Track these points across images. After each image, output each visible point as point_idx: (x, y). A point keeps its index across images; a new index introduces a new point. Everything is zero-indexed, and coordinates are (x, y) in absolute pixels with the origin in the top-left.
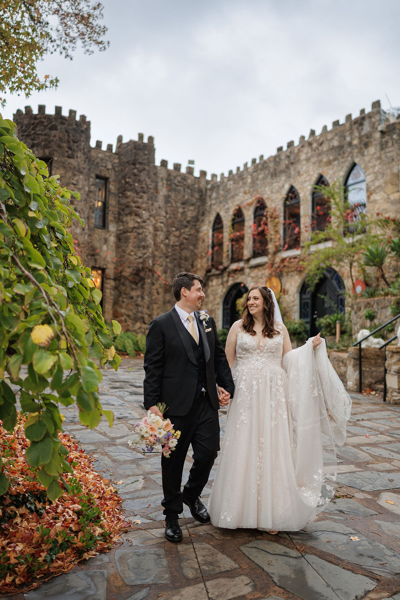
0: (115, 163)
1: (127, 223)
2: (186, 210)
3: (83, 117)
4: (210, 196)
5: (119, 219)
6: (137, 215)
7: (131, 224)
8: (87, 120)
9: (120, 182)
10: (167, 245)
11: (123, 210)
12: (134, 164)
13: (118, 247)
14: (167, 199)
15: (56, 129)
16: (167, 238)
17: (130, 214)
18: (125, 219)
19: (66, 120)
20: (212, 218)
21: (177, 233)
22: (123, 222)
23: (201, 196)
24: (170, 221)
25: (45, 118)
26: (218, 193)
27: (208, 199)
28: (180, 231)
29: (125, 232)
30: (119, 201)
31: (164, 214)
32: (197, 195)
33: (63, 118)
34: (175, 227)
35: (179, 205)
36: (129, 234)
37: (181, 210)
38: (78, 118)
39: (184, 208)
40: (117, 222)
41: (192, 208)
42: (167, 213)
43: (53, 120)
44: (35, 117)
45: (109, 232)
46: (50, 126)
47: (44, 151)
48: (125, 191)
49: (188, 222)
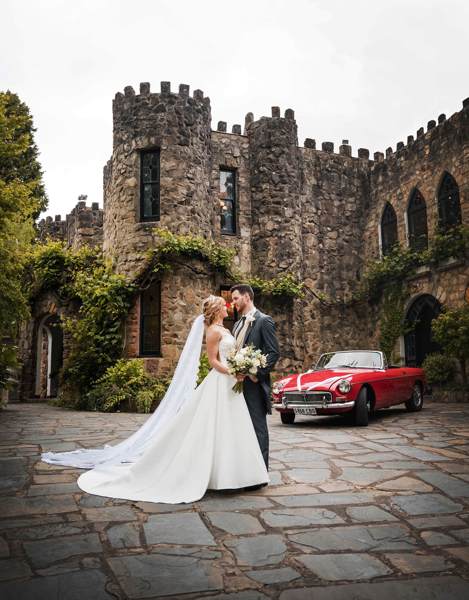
0: (244, 149)
1: (265, 225)
2: (344, 202)
3: (199, 93)
4: (375, 182)
5: (254, 221)
6: (277, 213)
7: (270, 226)
8: (205, 96)
9: (251, 172)
11: (258, 208)
12: (269, 147)
13: (253, 257)
14: (317, 190)
15: (164, 111)
16: (321, 242)
17: (268, 212)
18: (260, 220)
19: (176, 98)
20: (380, 210)
21: (333, 234)
22: (259, 224)
23: (363, 183)
24: (323, 219)
25: (149, 99)
26: (385, 175)
27: (372, 185)
28: (338, 231)
29: (261, 237)
30: (252, 197)
31: (314, 210)
32: (356, 182)
33: (172, 96)
34: (330, 227)
36: (268, 239)
38: (191, 95)
40: (251, 226)
41: (351, 199)
42: (318, 209)
43: (160, 100)
44: (137, 99)
45: (240, 238)
46: (155, 107)
47: (149, 140)
48: (259, 182)
49: (347, 218)
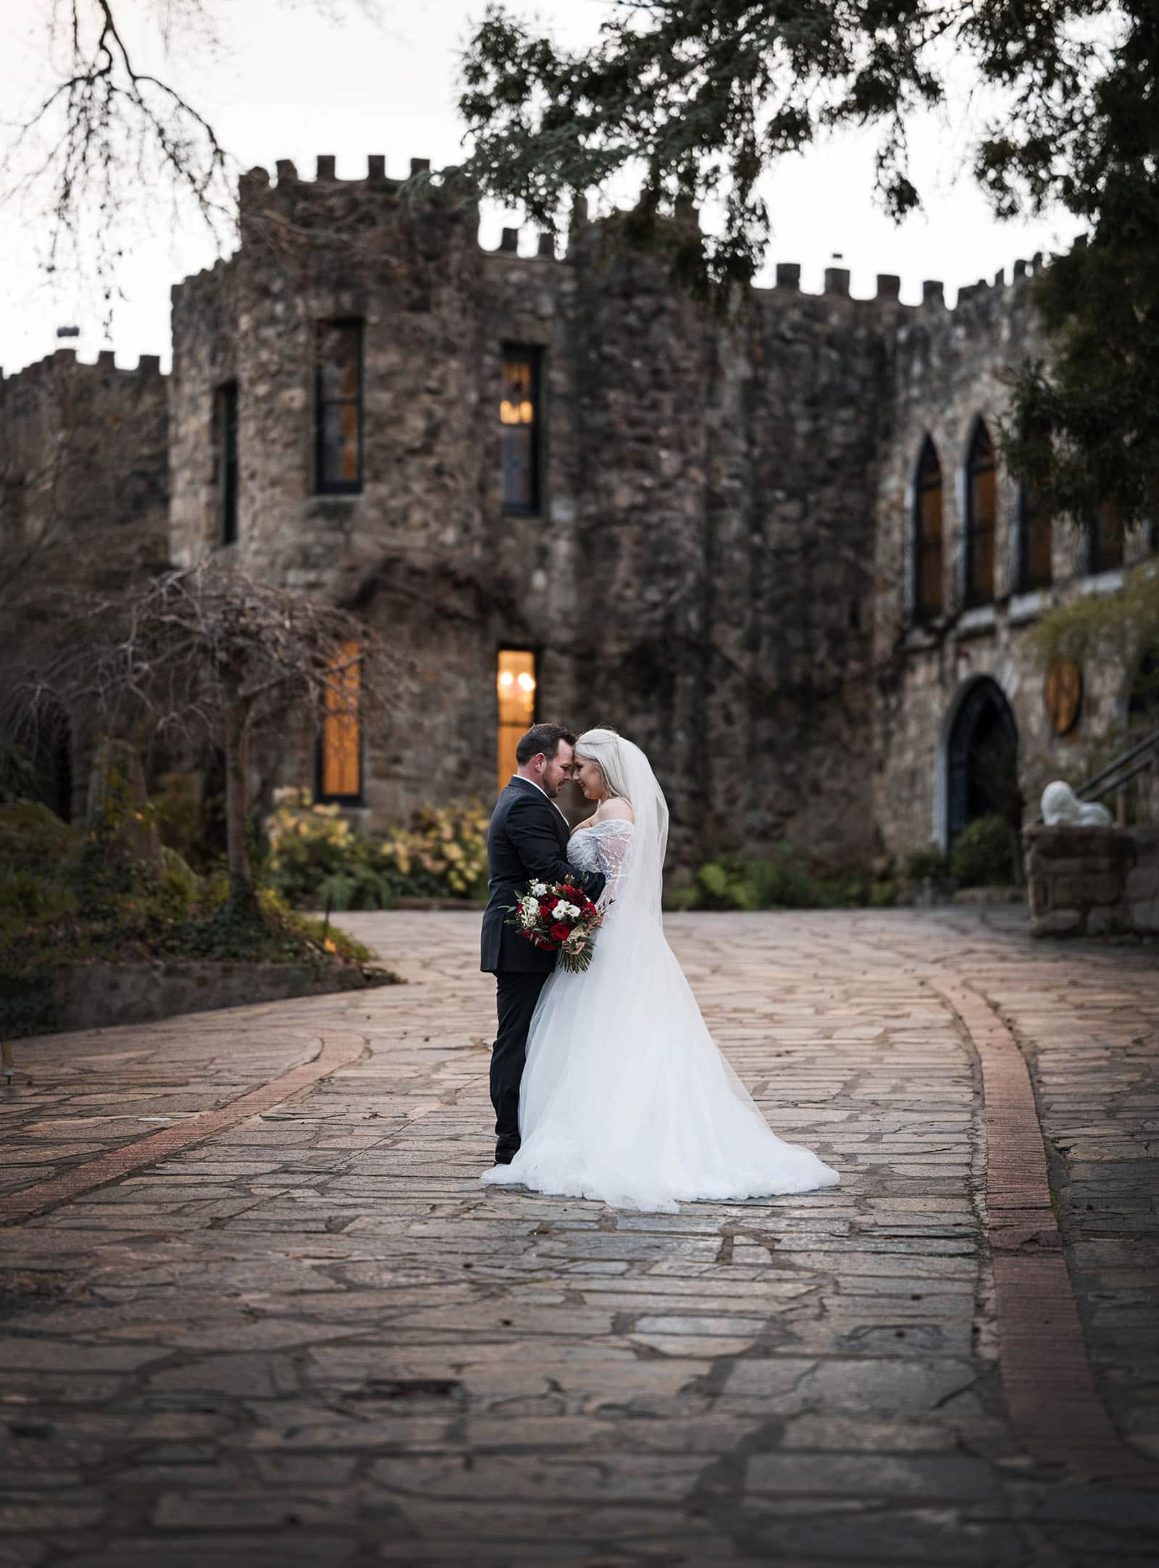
0: (563, 295)
1: (610, 493)
2: (824, 422)
3: (452, 173)
4: (905, 372)
5: (583, 480)
6: (641, 465)
7: (624, 497)
9: (581, 357)
10: (757, 554)
11: (595, 450)
12: (627, 296)
13: (582, 573)
14: (752, 391)
16: (756, 528)
17: (620, 462)
18: (601, 480)
19: (402, 192)
20: (912, 450)
21: (792, 509)
22: (595, 490)
23: (878, 369)
24: (765, 469)
25: (336, 193)
26: (925, 361)
27: (899, 379)
28: (803, 498)
29: (602, 524)
30: (580, 421)
31: (742, 446)
32: (863, 366)
33: (392, 187)
34: (783, 488)
35: (796, 408)
36: (617, 529)
37: (803, 426)
38: (436, 181)
39: (815, 418)
41: (846, 414)
43: (364, 196)
44: (307, 192)
45: (551, 524)
46: (352, 217)
47: (338, 300)
48: (599, 385)
49: (833, 464)
